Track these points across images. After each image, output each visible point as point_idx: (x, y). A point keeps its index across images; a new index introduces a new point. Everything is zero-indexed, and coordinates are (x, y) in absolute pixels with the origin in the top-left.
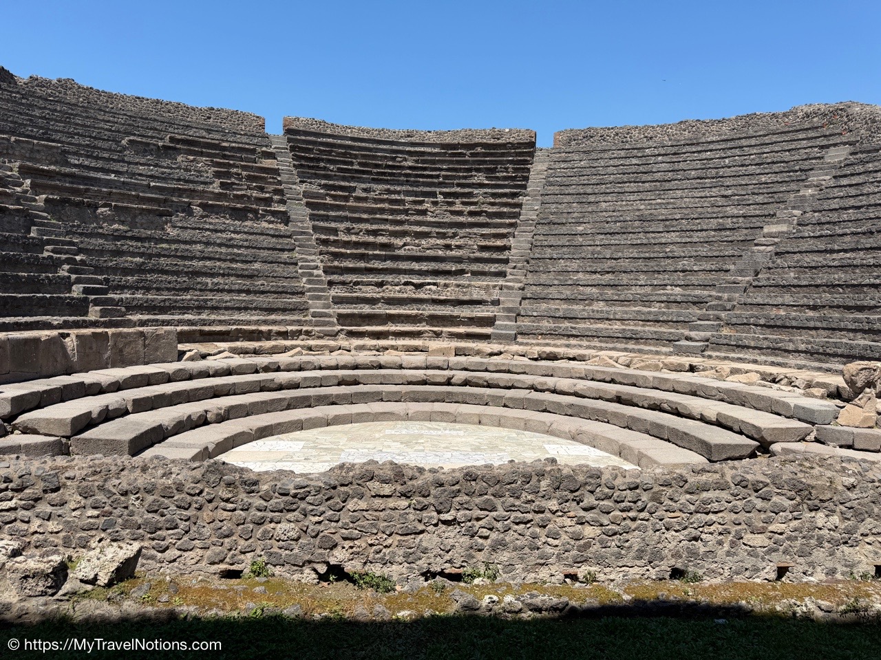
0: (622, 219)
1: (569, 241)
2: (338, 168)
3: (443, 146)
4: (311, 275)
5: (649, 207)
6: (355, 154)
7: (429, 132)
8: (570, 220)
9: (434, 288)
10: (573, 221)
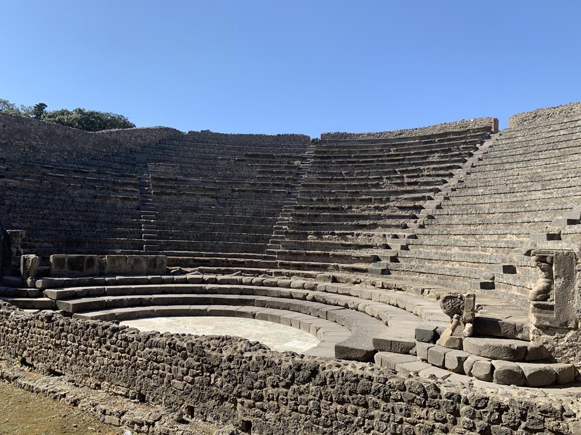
0: (517, 181)
1: (466, 201)
2: (337, 162)
3: (421, 138)
4: (281, 228)
5: (545, 170)
6: (354, 151)
7: (416, 129)
8: (479, 185)
9: (350, 236)
10: (482, 185)
